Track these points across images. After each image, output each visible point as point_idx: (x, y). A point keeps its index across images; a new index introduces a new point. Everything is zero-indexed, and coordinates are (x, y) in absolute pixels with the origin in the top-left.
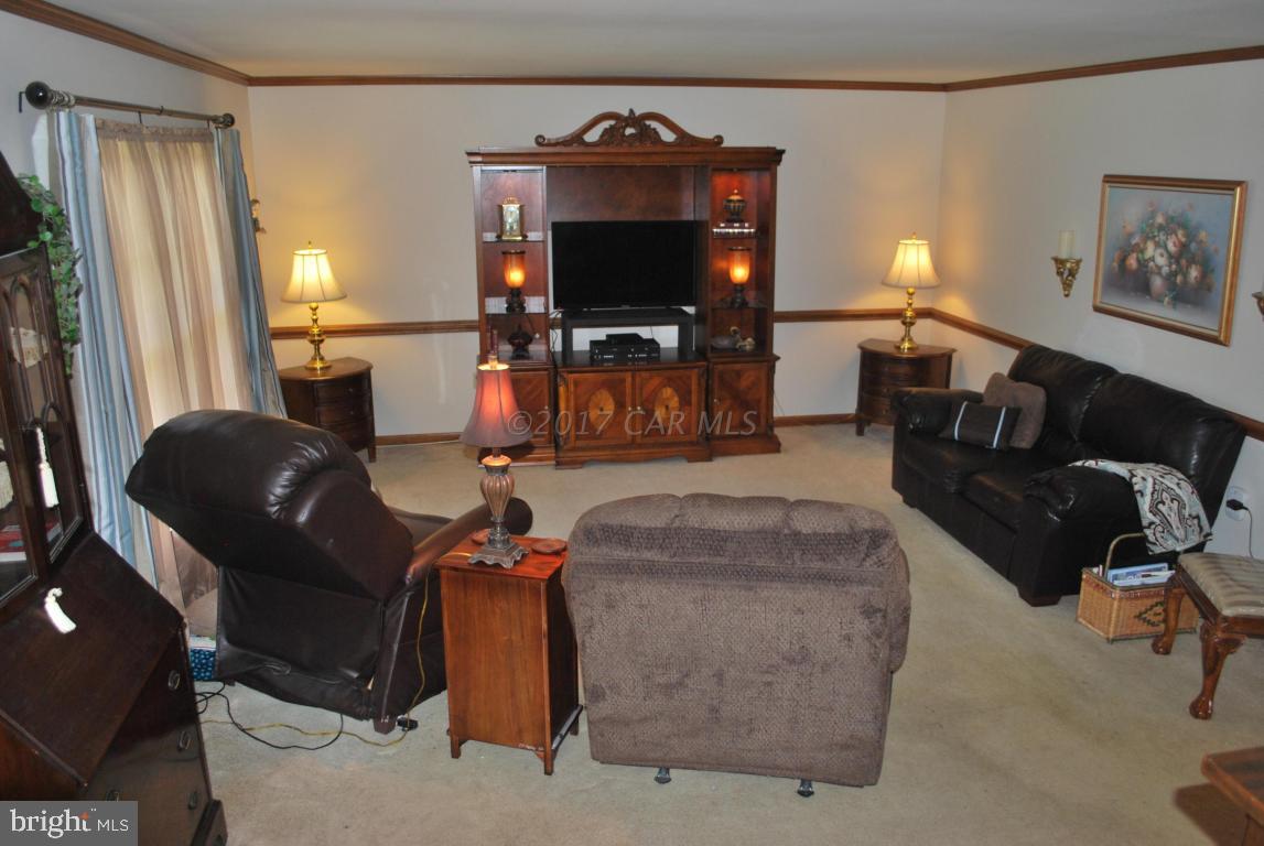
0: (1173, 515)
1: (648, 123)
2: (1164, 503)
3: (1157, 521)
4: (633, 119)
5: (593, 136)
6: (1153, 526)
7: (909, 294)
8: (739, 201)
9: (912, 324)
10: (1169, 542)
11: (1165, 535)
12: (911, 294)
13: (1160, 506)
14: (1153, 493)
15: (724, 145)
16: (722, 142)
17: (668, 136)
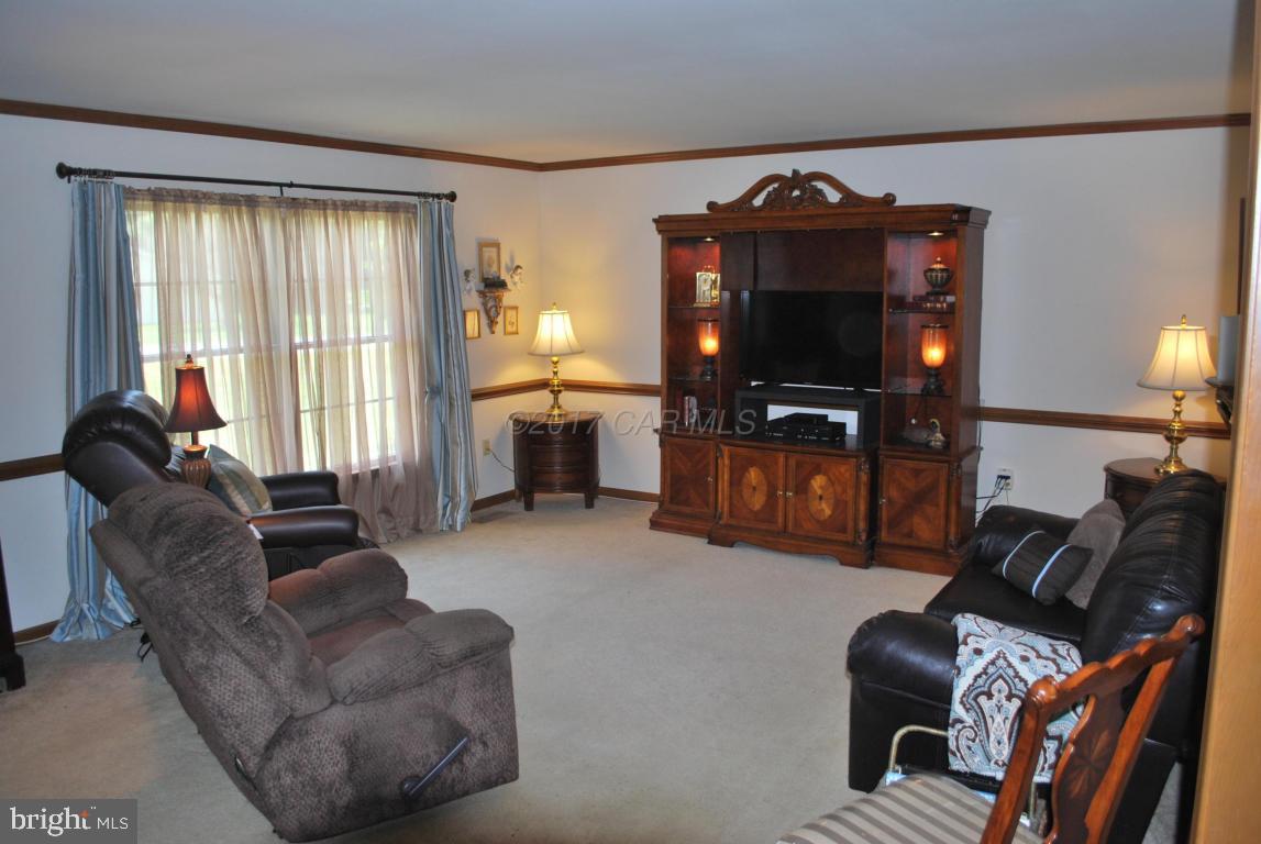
0: (999, 718)
1: (814, 183)
2: (990, 696)
3: (969, 720)
4: (797, 180)
5: (758, 201)
6: (959, 726)
7: (1176, 398)
8: (942, 270)
9: (1181, 440)
10: (977, 760)
11: (976, 746)
12: (1178, 400)
13: (983, 700)
14: (978, 676)
15: (897, 204)
16: (894, 200)
17: (833, 196)
